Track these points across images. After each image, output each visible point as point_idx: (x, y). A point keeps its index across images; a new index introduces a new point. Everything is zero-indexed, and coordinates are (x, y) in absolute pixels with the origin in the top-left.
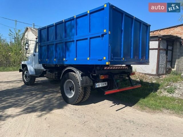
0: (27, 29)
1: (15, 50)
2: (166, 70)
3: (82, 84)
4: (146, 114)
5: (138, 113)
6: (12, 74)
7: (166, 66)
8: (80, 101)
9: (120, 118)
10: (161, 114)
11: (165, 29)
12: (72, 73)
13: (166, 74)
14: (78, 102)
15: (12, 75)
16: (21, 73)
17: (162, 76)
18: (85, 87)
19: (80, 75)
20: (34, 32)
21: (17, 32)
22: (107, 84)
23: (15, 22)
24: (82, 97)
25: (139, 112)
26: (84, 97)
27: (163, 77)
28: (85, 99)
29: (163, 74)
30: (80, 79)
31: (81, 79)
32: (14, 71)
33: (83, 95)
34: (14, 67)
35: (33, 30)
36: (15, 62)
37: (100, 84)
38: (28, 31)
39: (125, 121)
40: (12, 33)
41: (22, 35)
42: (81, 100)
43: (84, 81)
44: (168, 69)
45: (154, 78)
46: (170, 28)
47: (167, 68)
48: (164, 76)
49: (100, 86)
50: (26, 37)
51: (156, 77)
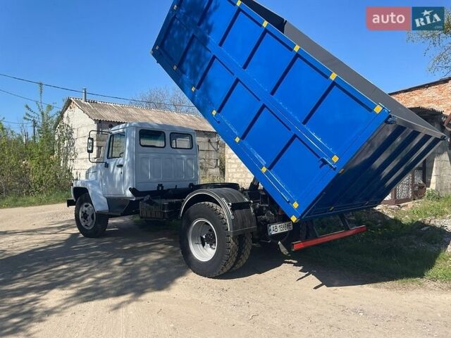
0: (69, 102)
1: (40, 154)
2: (413, 188)
3: (234, 228)
4: (388, 292)
5: (370, 292)
6: (38, 213)
7: (413, 179)
8: (229, 268)
9: (330, 304)
10: (422, 291)
11: (400, 92)
12: (207, 203)
13: (414, 200)
14: (225, 270)
15: (42, 215)
16: (73, 207)
17: (406, 204)
18: (239, 236)
19: (229, 208)
20: (85, 109)
21: (45, 110)
22: (292, 227)
23: (38, 85)
24: (234, 259)
25: (370, 289)
26: (238, 258)
27: (407, 206)
28: (241, 263)
29: (407, 200)
30: (229, 217)
31: (232, 217)
32: (43, 204)
33: (236, 254)
34: (40, 196)
35: (85, 105)
36: (42, 182)
37: (278, 225)
38: (71, 108)
39: (344, 310)
40: (31, 114)
41: (56, 116)
42: (232, 264)
43: (237, 221)
44: (417, 187)
45: (387, 208)
46: (410, 90)
47: (416, 185)
48: (410, 204)
49: (279, 232)
50: (65, 120)
51: (393, 207)
